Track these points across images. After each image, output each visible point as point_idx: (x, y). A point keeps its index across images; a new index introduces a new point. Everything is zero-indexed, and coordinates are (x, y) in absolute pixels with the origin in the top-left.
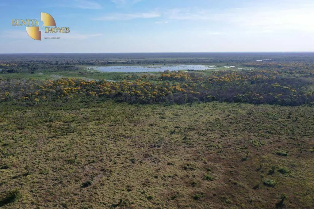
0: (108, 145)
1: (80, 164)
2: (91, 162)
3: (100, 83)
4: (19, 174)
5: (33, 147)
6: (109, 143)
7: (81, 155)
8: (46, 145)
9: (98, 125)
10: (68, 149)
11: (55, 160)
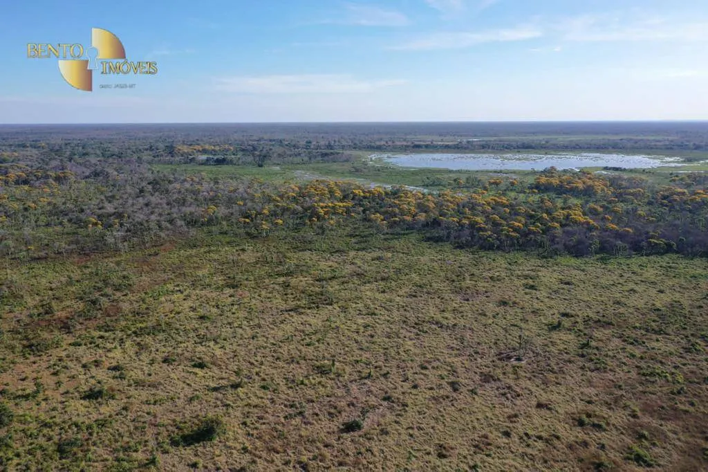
0: (402, 342)
1: (341, 379)
2: (363, 375)
3: (395, 194)
4: (224, 382)
5: (252, 328)
6: (405, 337)
7: (345, 359)
8: (277, 326)
9: (384, 292)
10: (318, 341)
11: (293, 361)
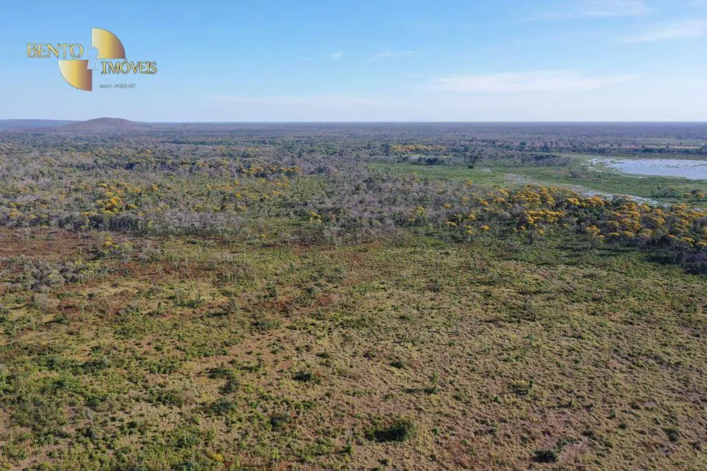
0: (611, 373)
1: (538, 403)
2: (563, 404)
3: (617, 205)
5: (450, 334)
6: (615, 368)
7: (544, 382)
8: (474, 336)
9: (594, 314)
10: (517, 358)
11: (488, 375)
